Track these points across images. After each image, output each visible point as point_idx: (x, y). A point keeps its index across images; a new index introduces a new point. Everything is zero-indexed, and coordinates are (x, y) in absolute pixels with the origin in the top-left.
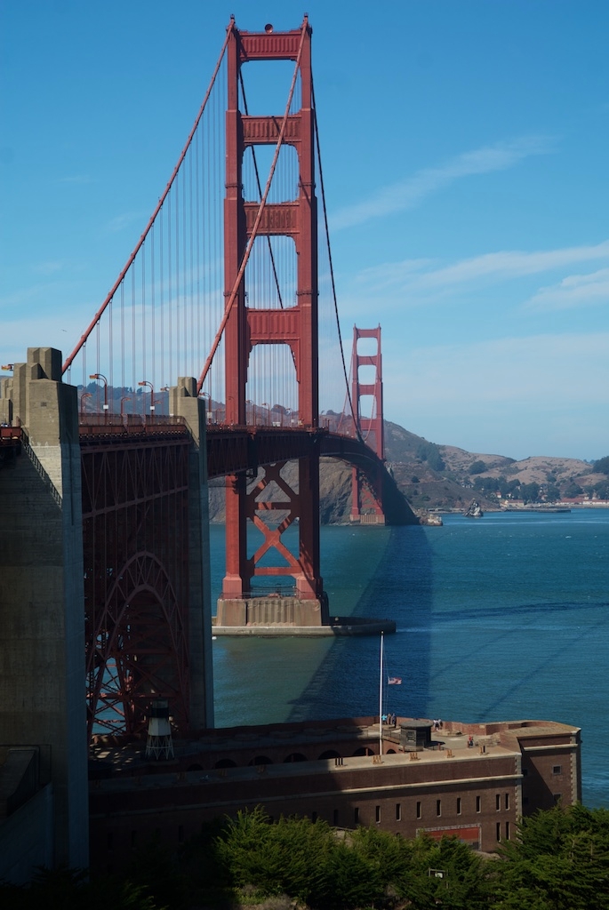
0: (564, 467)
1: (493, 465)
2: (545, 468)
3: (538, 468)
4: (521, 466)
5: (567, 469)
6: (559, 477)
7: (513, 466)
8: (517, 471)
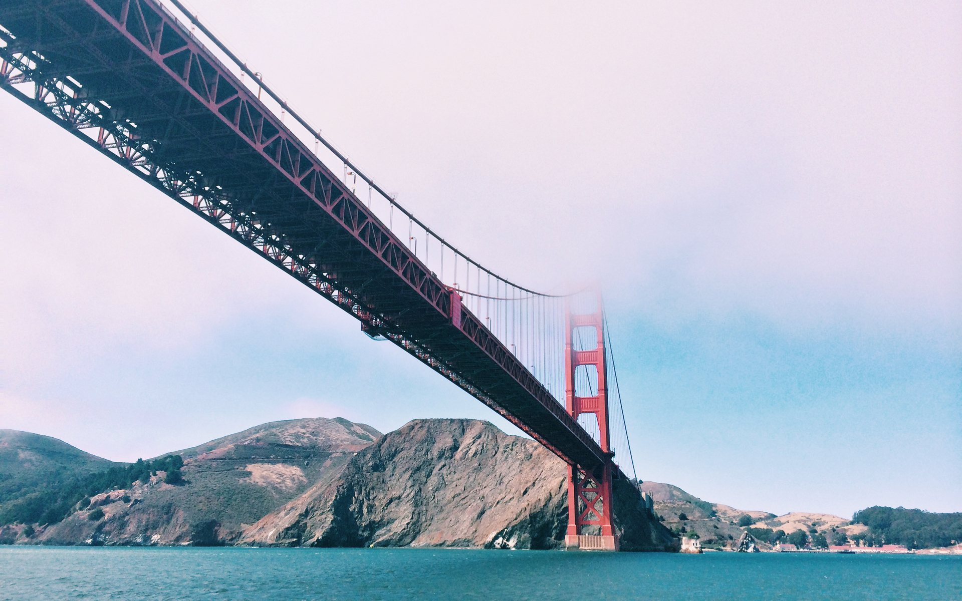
0: (822, 520)
1: (760, 519)
2: (805, 521)
3: (799, 521)
4: (783, 520)
5: (824, 523)
6: (819, 529)
7: (776, 520)
8: (780, 524)
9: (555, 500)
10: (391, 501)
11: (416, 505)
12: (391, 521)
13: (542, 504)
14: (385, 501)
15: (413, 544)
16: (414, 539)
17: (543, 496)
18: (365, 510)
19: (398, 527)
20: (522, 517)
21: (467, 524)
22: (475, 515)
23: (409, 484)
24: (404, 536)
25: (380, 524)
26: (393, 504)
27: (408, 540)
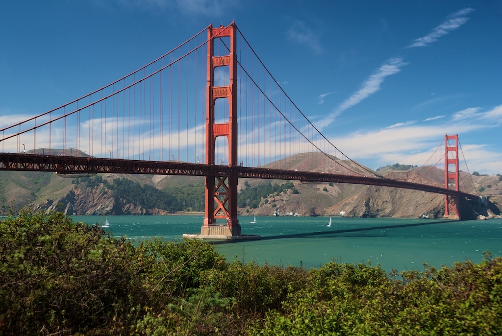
9: (442, 204)
10: (383, 203)
11: (393, 204)
12: (385, 209)
13: (437, 205)
14: (381, 203)
15: (393, 216)
16: (393, 215)
17: (438, 203)
18: (375, 206)
19: (388, 211)
20: (431, 209)
21: (412, 210)
22: (415, 207)
23: (390, 196)
24: (390, 214)
25: (381, 210)
26: (384, 204)
27: (391, 215)
